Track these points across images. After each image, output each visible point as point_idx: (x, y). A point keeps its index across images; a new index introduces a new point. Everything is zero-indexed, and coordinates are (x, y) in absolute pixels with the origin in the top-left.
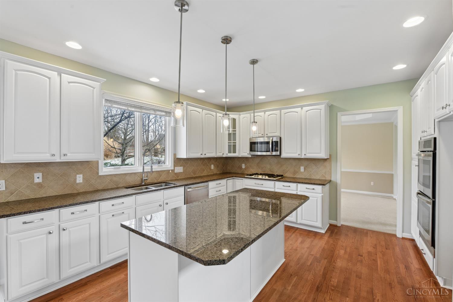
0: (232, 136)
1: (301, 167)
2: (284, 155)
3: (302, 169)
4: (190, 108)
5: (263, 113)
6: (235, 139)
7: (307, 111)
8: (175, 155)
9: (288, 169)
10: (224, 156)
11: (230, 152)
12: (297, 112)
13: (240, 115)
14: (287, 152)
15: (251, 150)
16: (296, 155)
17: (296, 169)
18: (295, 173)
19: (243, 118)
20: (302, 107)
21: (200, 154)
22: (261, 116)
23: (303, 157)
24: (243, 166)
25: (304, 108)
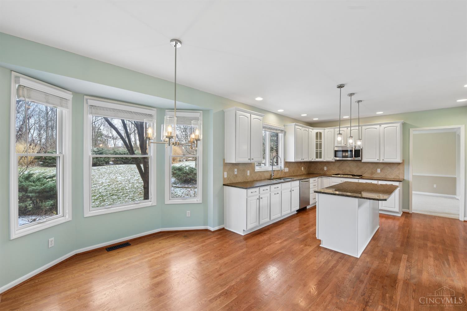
0: (319, 146)
1: (378, 169)
2: (364, 160)
3: (379, 171)
4: (297, 127)
5: (346, 128)
6: (321, 148)
7: (384, 128)
8: (285, 159)
9: (366, 171)
10: (313, 161)
11: (317, 157)
12: (376, 129)
13: (325, 129)
14: (366, 158)
15: (336, 156)
16: (375, 160)
17: (373, 171)
18: (372, 173)
19: (327, 132)
20: (380, 125)
21: (301, 159)
22: (344, 131)
23: (381, 161)
24: (325, 168)
25: (382, 125)
